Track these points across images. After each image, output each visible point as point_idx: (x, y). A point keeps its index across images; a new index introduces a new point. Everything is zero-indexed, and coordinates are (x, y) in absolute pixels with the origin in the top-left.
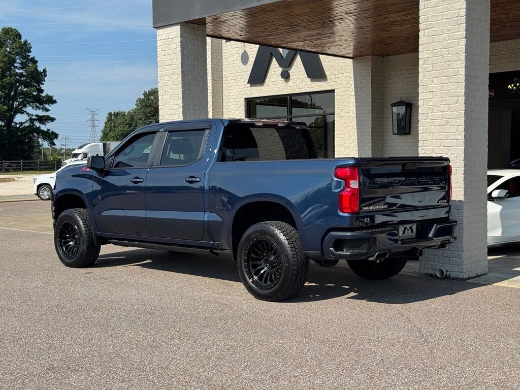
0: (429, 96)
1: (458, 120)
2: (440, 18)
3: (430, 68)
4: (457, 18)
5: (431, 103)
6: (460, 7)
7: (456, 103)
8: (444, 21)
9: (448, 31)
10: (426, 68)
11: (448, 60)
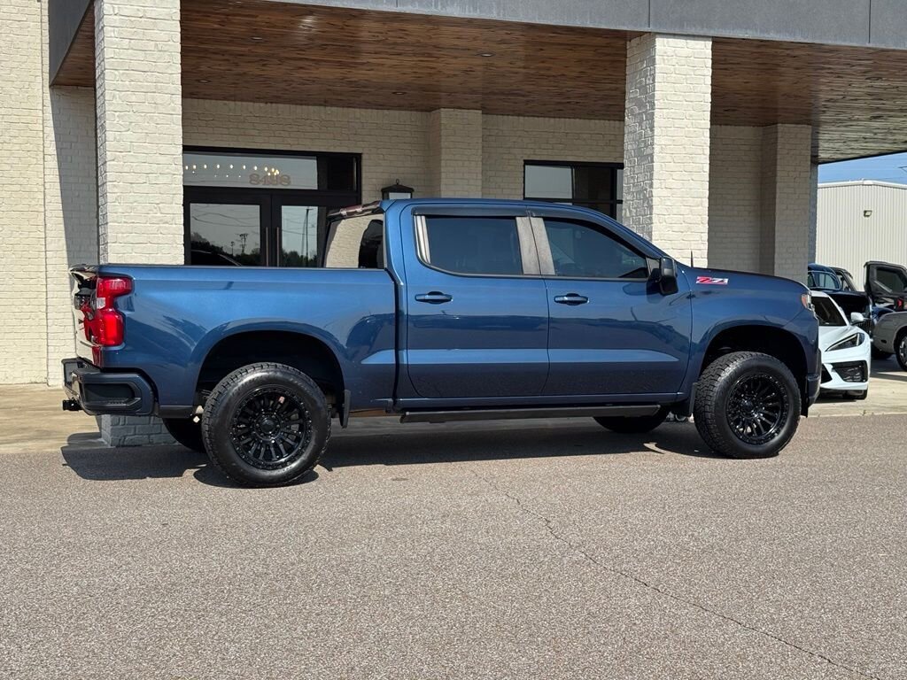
0: (665, 193)
1: (700, 226)
2: (681, 98)
3: (668, 158)
4: (702, 103)
5: (669, 203)
6: (705, 91)
7: (698, 206)
8: (685, 103)
9: (691, 116)
10: (663, 158)
11: (690, 152)
